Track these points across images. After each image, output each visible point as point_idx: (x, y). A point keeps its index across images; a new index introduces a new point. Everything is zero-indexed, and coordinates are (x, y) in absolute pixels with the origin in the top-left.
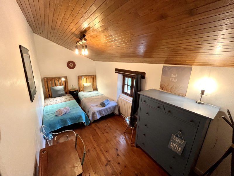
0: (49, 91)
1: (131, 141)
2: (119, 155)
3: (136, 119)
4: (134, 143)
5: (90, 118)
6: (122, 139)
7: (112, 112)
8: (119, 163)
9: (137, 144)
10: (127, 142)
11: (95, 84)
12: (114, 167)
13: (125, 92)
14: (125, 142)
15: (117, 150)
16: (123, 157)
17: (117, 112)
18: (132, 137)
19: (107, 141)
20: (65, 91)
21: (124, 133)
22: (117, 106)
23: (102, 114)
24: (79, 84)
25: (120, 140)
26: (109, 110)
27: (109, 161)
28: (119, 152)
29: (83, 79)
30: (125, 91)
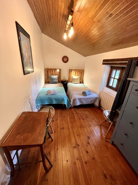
0: (48, 78)
1: (106, 135)
2: (89, 144)
3: (118, 115)
4: (110, 139)
5: (71, 103)
6: (96, 129)
7: (92, 103)
8: (87, 152)
9: (113, 142)
10: (101, 135)
11: (82, 78)
12: (81, 154)
13: (109, 86)
14: (99, 134)
15: (89, 138)
16: (93, 148)
17: (97, 104)
18: (109, 132)
19: (81, 126)
20: (58, 80)
21: (100, 125)
22: (98, 98)
23: (82, 102)
24: (69, 76)
25: (94, 131)
26: (89, 100)
27: (78, 145)
28: (90, 141)
29: (72, 72)
30: (111, 85)
